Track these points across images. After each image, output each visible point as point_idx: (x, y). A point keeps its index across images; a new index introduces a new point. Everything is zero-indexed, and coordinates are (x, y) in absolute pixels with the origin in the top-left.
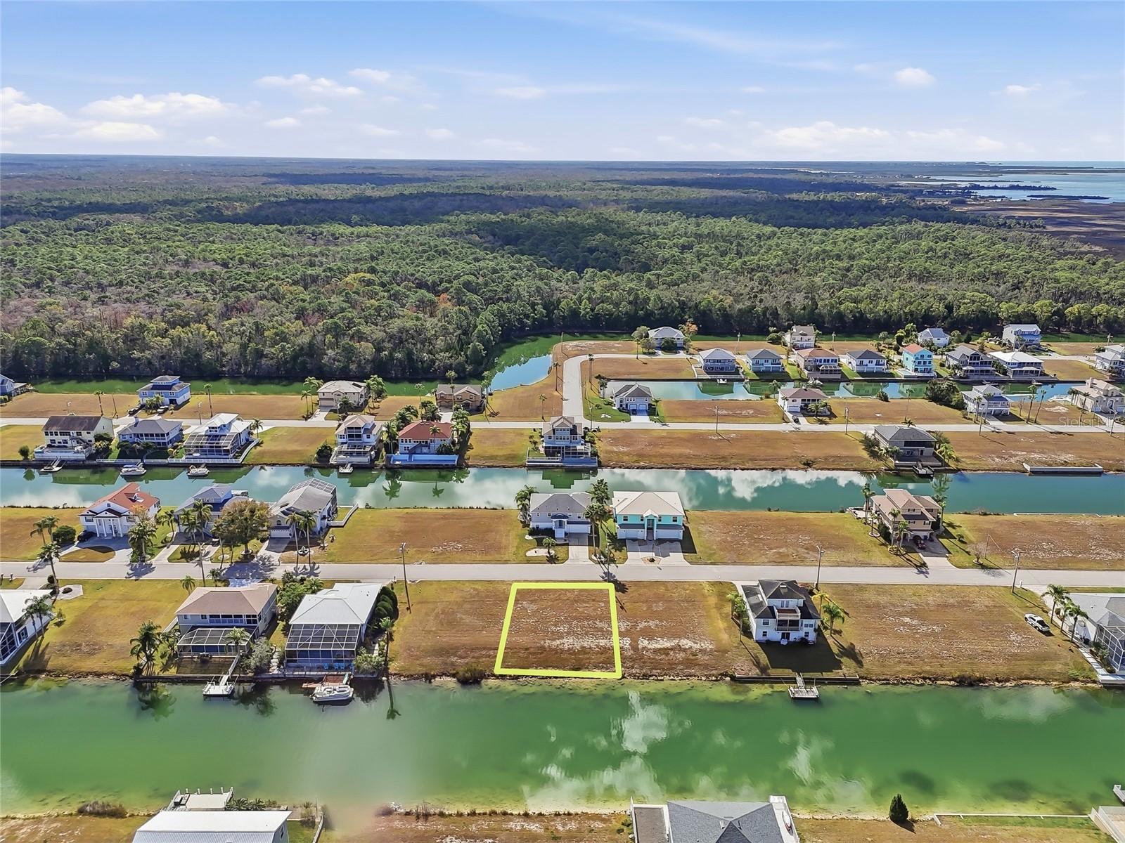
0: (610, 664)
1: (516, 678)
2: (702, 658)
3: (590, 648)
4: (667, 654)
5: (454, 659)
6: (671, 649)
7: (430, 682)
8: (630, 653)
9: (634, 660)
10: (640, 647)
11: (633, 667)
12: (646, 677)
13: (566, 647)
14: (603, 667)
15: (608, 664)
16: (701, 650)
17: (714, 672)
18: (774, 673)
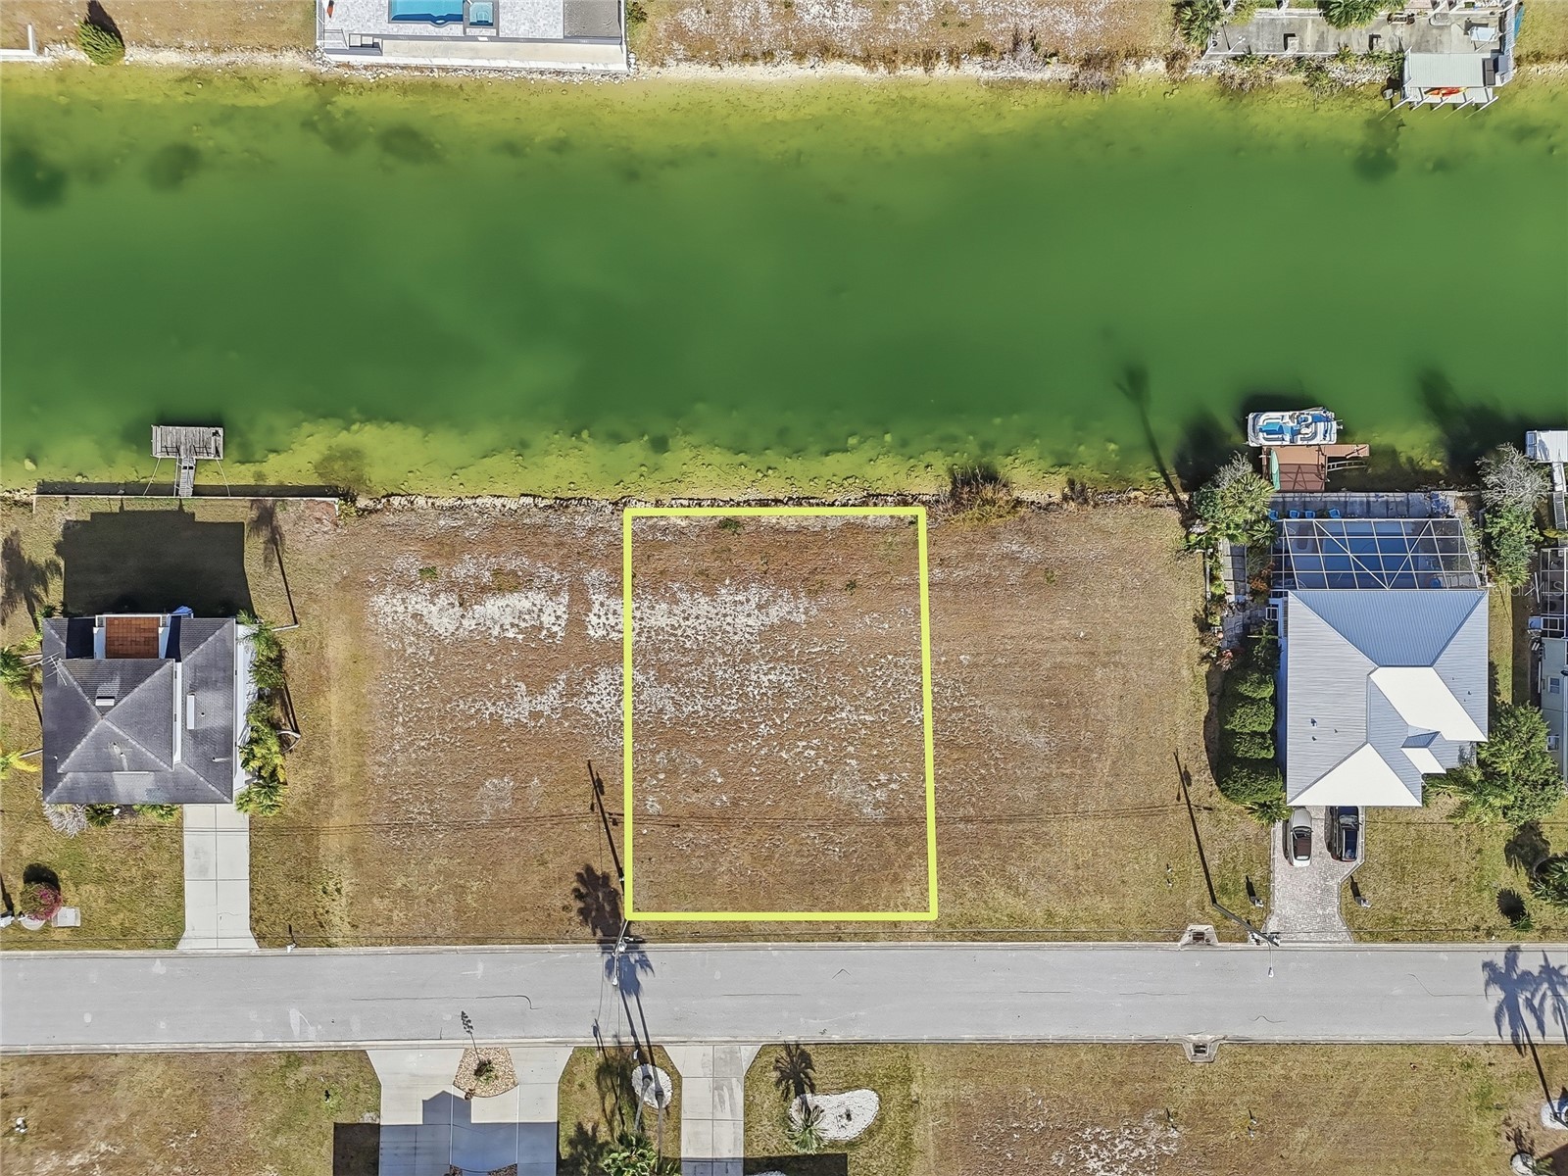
0: (645, 542)
1: (871, 498)
2: (409, 562)
3: (692, 591)
4: (496, 573)
5: (1030, 552)
6: (484, 589)
7: (1071, 483)
8: (593, 575)
9: (585, 553)
10: (565, 598)
11: (591, 532)
12: (562, 504)
13: (754, 594)
14: (664, 530)
15: (652, 540)
16: (409, 586)
17: (390, 518)
18: (240, 510)
